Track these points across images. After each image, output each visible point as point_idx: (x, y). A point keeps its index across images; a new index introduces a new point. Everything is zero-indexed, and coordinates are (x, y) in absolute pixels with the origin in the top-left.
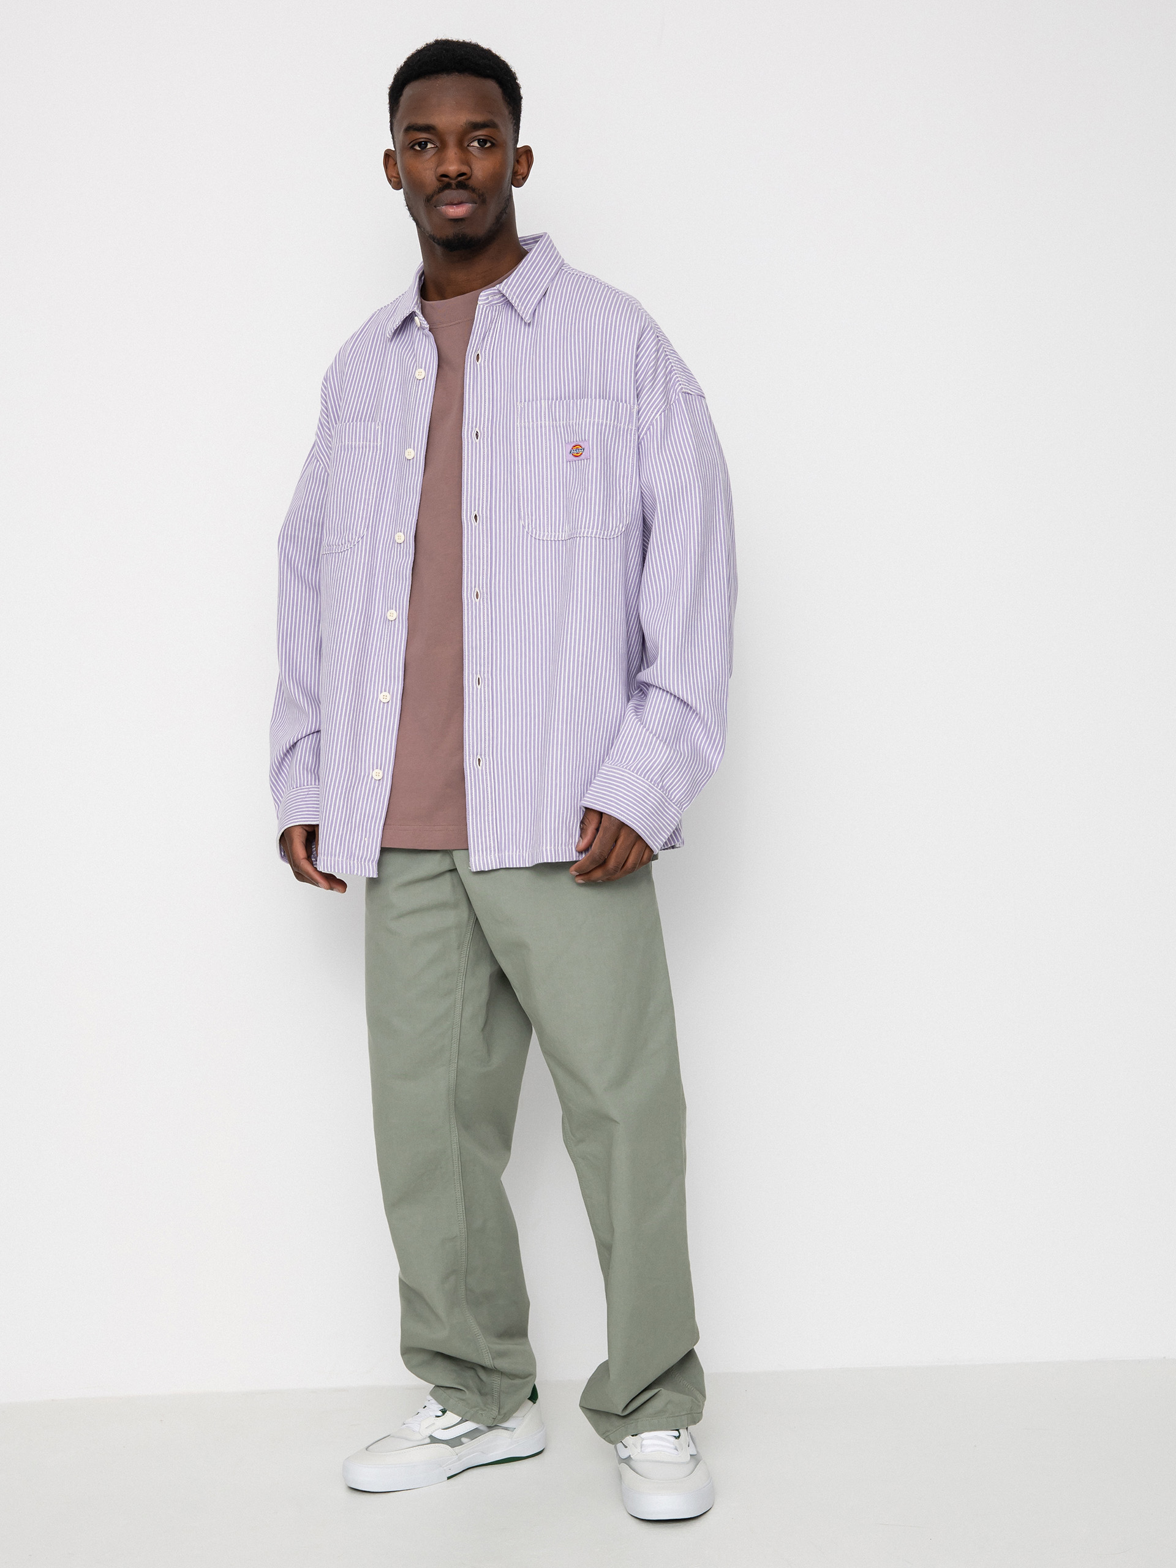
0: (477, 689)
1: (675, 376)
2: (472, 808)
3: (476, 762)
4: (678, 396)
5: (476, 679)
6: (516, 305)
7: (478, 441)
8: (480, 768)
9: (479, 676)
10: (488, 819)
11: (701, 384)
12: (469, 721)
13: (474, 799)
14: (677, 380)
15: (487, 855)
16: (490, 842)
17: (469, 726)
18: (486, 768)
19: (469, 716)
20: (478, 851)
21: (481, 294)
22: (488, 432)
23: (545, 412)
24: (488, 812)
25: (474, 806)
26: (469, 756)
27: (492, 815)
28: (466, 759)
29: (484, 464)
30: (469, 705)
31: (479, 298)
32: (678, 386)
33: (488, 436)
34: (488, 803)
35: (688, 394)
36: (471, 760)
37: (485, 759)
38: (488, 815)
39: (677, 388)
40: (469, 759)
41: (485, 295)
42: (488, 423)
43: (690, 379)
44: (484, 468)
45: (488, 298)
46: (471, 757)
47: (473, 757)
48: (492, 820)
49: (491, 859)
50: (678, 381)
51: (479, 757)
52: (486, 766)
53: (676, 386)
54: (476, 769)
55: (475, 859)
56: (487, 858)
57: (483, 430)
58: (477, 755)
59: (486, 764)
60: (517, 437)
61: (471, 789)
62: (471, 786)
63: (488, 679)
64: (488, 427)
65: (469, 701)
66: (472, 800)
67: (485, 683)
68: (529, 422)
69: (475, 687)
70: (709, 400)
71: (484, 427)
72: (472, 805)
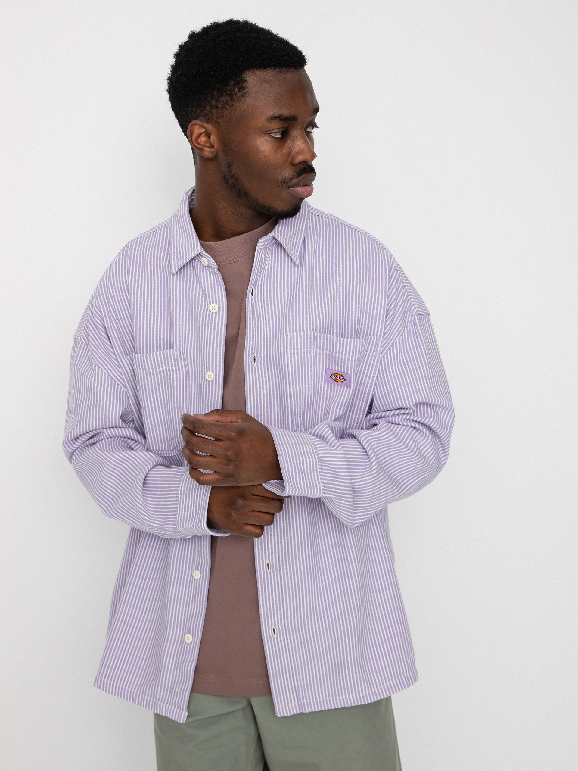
0: (267, 572)
1: (411, 300)
2: (272, 669)
3: (271, 632)
4: (414, 318)
5: (266, 564)
6: (287, 248)
7: (255, 364)
8: (275, 636)
9: (268, 561)
10: (286, 676)
11: (427, 306)
12: (263, 600)
13: (273, 662)
14: (412, 304)
15: (288, 704)
16: (290, 694)
17: (263, 604)
18: (280, 636)
19: (262, 596)
20: (281, 702)
21: (260, 241)
22: (264, 357)
23: (311, 341)
24: (286, 671)
25: (273, 667)
26: (266, 628)
27: (289, 673)
28: (263, 631)
29: (263, 385)
30: (262, 586)
31: (258, 244)
32: (414, 310)
33: (264, 361)
34: (285, 664)
35: (421, 314)
36: (267, 631)
37: (279, 629)
38: (286, 673)
39: (413, 312)
40: (266, 631)
41: (262, 242)
42: (264, 349)
43: (421, 303)
44: (263, 388)
45: (264, 244)
46: (267, 629)
47: (269, 628)
48: (290, 677)
49: (292, 707)
50: (414, 305)
51: (273, 627)
52: (280, 634)
53: (412, 310)
54: (272, 637)
55: (279, 708)
56: (289, 707)
57: (260, 355)
58: (272, 625)
59: (280, 632)
60: (288, 362)
61: (270, 654)
62: (270, 652)
63: (276, 565)
64: (264, 353)
65: (261, 583)
66: (271, 663)
67: (273, 567)
68: (297, 349)
69: (265, 571)
70: (432, 318)
71: (260, 353)
72: (272, 667)
